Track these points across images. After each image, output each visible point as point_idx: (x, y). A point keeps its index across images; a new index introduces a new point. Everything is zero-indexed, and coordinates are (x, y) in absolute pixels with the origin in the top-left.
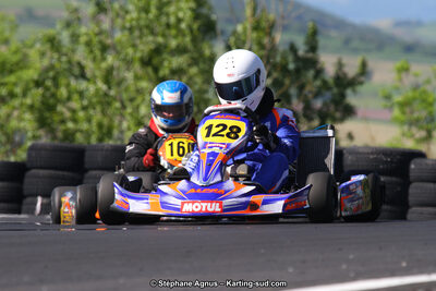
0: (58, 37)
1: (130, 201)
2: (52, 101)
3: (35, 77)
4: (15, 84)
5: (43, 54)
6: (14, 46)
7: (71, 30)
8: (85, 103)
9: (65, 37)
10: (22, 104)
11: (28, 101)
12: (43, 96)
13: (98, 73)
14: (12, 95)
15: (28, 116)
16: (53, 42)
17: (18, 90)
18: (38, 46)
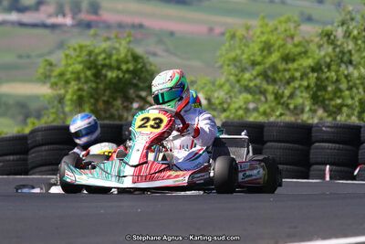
0: (334, 33)
4: (296, 70)
5: (320, 46)
6: (296, 40)
10: (300, 86)
11: (305, 83)
14: (293, 79)
15: (305, 95)
17: (298, 75)
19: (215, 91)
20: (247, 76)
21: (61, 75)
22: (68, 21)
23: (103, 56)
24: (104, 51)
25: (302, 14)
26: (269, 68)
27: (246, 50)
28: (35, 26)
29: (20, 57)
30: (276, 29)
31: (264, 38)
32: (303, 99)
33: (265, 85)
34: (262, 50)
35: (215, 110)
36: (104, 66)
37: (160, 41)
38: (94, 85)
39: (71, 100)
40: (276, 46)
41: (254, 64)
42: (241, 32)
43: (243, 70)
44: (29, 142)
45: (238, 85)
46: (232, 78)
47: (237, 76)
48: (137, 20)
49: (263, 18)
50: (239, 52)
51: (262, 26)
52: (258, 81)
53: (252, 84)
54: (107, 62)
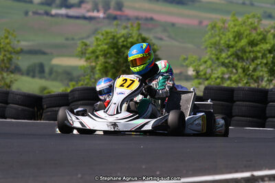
3: (269, 48)
4: (259, 52)
6: (259, 31)
10: (261, 63)
11: (265, 61)
14: (255, 58)
15: (264, 69)
17: (260, 55)
19: (201, 65)
20: (224, 55)
21: (93, 52)
22: (101, 15)
23: (123, 39)
24: (123, 36)
25: (265, 12)
26: (239, 50)
27: (223, 37)
28: (77, 18)
29: (67, 39)
30: (244, 23)
31: (236, 29)
32: (263, 72)
33: (236, 62)
34: (235, 37)
35: (201, 78)
36: (123, 46)
37: (165, 30)
38: (116, 60)
39: (99, 70)
40: (245, 35)
41: (229, 47)
42: (220, 24)
43: (221, 51)
44: (69, 98)
45: (217, 62)
46: (213, 56)
47: (216, 55)
48: (149, 15)
49: (234, 15)
50: (218, 38)
51: (234, 21)
52: (231, 59)
53: (227, 61)
54: (125, 43)
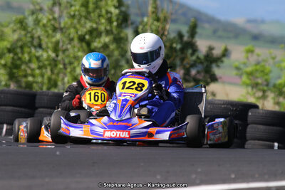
1: (71, 129)
2: (18, 62)
3: (9, 46)
7: (34, 16)
8: (41, 64)
9: (30, 20)
12: (13, 58)
13: (50, 45)
16: (22, 24)
18: (12, 25)
